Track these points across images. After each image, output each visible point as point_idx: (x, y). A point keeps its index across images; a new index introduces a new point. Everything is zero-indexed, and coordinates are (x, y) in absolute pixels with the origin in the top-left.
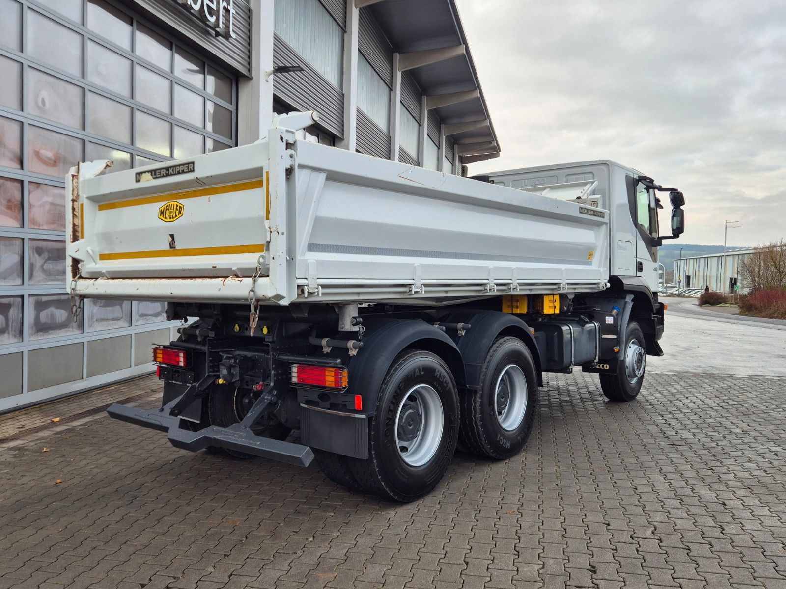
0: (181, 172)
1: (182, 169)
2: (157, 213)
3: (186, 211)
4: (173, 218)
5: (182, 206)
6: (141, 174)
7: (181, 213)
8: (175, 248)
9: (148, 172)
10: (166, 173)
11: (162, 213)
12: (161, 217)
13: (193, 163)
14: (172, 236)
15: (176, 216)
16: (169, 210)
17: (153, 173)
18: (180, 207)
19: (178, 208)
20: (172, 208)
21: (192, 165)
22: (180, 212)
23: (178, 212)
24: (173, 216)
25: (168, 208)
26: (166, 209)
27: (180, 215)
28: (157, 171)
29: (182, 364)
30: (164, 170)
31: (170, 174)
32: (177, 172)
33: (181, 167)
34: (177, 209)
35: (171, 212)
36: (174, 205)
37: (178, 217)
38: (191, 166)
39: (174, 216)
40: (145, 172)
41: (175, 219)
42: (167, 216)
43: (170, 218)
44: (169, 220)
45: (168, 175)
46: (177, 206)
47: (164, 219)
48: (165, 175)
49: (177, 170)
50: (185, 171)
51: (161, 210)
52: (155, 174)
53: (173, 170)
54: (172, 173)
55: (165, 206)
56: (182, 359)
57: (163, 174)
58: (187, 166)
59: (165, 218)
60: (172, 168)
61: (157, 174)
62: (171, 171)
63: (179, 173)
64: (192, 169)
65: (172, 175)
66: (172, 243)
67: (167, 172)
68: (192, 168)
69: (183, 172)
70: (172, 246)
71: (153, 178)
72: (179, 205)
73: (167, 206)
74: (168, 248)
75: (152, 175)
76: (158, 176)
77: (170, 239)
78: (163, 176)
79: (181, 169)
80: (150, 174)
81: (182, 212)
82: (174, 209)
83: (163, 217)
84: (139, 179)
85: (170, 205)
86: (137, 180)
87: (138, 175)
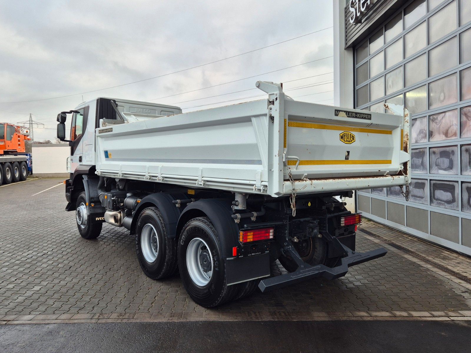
2: (338, 137)
3: (356, 138)
6: (339, 112)
8: (348, 159)
9: (344, 111)
11: (342, 137)
12: (342, 140)
13: (371, 115)
14: (348, 152)
15: (351, 141)
16: (346, 136)
17: (347, 113)
18: (353, 136)
19: (351, 136)
20: (348, 136)
22: (353, 139)
23: (352, 138)
24: (349, 140)
25: (345, 135)
26: (344, 136)
28: (350, 113)
29: (271, 237)
33: (364, 115)
34: (351, 137)
35: (348, 138)
36: (349, 134)
37: (352, 142)
39: (350, 141)
40: (342, 111)
42: (345, 140)
44: (347, 143)
45: (356, 117)
46: (351, 135)
48: (354, 116)
49: (362, 116)
50: (366, 118)
51: (341, 136)
52: (349, 114)
53: (360, 116)
56: (271, 234)
57: (353, 116)
58: (368, 115)
60: (359, 114)
61: (350, 115)
62: (358, 115)
63: (362, 118)
65: (358, 118)
66: (347, 157)
67: (356, 115)
68: (370, 117)
69: (365, 118)
70: (347, 158)
71: (348, 116)
73: (344, 134)
74: (344, 159)
75: (346, 114)
77: (347, 154)
78: (353, 117)
79: (364, 116)
80: (345, 113)
81: (354, 139)
82: (349, 136)
83: (343, 140)
84: (337, 114)
85: (346, 133)
86: (336, 114)
87: (336, 112)
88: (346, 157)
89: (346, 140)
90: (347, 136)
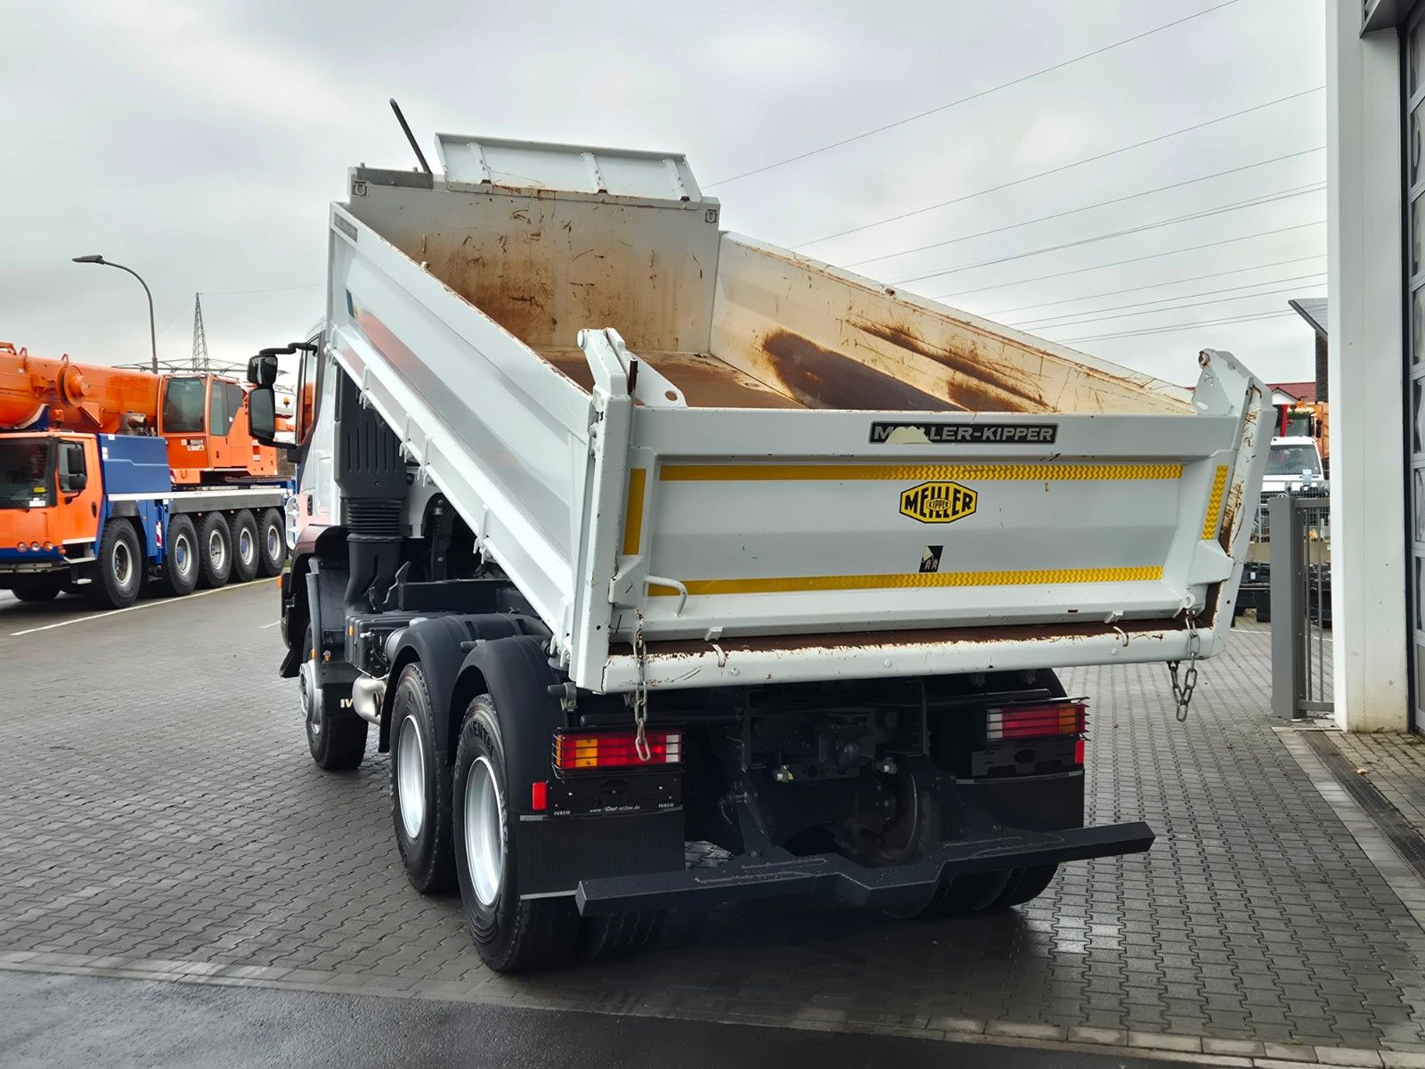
0: (1016, 438)
1: (1024, 434)
2: (895, 502)
3: (983, 504)
4: (946, 515)
5: (973, 495)
6: (891, 428)
7: (969, 508)
8: (934, 570)
9: (918, 426)
10: (971, 435)
11: (910, 503)
12: (910, 512)
13: (1054, 428)
14: (937, 551)
16: (933, 497)
17: (933, 429)
18: (966, 495)
19: (960, 496)
20: (943, 495)
21: (1050, 431)
22: (966, 505)
23: (960, 504)
24: (945, 511)
25: (929, 493)
26: (924, 497)
27: (967, 511)
28: (946, 429)
30: (970, 430)
31: (984, 438)
32: (1004, 438)
33: (1018, 430)
34: (956, 499)
35: (940, 503)
36: (948, 489)
37: (961, 514)
38: (1048, 433)
39: (950, 512)
40: (907, 424)
41: (951, 518)
42: (926, 511)
43: (938, 515)
44: (934, 519)
45: (977, 440)
46: (957, 491)
47: (918, 515)
48: (968, 438)
49: (1005, 433)
50: (1029, 438)
51: (908, 497)
52: (939, 433)
53: (995, 433)
54: (992, 438)
55: (920, 490)
57: (962, 436)
58: (1038, 430)
59: (924, 515)
60: (993, 429)
61: (945, 434)
62: (987, 433)
63: (1009, 440)
64: (1049, 439)
65: (988, 441)
66: (929, 563)
67: (978, 434)
68: (1049, 435)
69: (1023, 440)
70: (928, 568)
71: (931, 440)
72: (963, 490)
73: (925, 490)
75: (927, 433)
76: (944, 437)
77: (929, 554)
78: (963, 441)
79: (1020, 433)
80: (923, 430)
81: (972, 505)
82: (947, 498)
83: (915, 512)
84: (883, 438)
85: (933, 489)
86: (876, 437)
87: (879, 429)
88: (923, 565)
89: (931, 512)
90: (939, 496)
